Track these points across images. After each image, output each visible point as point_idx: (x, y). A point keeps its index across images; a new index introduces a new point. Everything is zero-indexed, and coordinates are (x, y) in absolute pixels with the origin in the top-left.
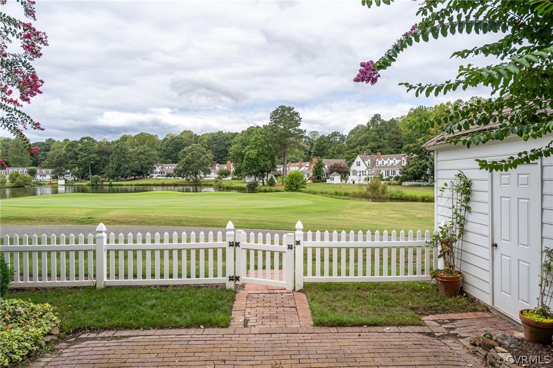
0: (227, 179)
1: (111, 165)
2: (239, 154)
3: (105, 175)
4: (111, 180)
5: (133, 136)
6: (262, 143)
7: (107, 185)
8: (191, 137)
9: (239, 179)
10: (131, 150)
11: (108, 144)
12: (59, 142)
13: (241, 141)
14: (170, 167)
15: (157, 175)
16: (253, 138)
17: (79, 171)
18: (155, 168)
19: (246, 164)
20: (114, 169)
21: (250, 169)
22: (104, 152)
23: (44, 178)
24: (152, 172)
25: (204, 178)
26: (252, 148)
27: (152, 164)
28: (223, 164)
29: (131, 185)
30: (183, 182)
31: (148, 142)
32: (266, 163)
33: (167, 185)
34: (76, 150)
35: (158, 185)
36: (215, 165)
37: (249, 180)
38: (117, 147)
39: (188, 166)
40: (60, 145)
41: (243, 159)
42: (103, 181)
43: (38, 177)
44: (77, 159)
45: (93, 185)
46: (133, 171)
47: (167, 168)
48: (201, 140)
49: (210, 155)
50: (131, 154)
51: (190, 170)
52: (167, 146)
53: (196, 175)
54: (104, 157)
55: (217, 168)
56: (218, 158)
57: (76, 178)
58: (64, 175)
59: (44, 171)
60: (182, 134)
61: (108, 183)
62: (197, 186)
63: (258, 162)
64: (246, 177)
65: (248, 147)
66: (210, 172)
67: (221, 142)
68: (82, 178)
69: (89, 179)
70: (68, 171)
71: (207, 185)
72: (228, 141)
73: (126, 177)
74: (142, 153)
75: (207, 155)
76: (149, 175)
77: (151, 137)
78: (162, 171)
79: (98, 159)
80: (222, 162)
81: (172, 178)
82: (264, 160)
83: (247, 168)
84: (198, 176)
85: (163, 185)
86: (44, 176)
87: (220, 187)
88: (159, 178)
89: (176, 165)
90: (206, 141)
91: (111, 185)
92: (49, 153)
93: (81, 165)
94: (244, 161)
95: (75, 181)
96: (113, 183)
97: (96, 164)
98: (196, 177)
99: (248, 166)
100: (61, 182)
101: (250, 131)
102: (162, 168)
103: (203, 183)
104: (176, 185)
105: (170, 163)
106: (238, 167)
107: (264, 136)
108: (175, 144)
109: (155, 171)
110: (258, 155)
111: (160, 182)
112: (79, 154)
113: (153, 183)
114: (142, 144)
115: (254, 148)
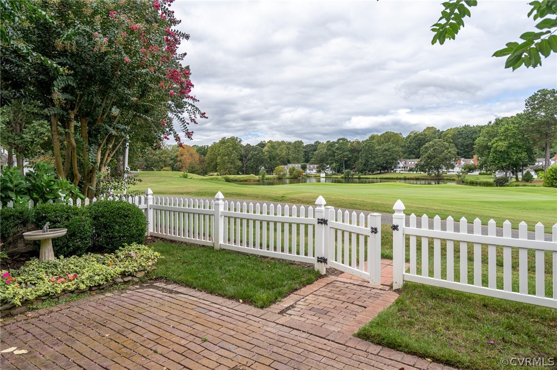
0: (473, 174)
1: (360, 160)
2: (484, 147)
3: (355, 169)
4: (360, 174)
5: (380, 135)
6: (515, 133)
7: (356, 178)
8: (435, 133)
9: (488, 174)
10: (377, 148)
11: (358, 143)
12: (323, 143)
13: (488, 133)
14: (413, 163)
15: (400, 169)
16: (503, 129)
17: (336, 166)
18: (399, 163)
19: (494, 157)
20: (363, 165)
21: (499, 162)
22: (356, 150)
23: (312, 172)
24: (395, 167)
25: (448, 173)
26: (501, 140)
27: (396, 160)
28: (470, 158)
29: (377, 178)
30: (425, 176)
31: (392, 139)
32: (520, 155)
33: (408, 179)
34: (334, 149)
35: (400, 179)
36: (460, 160)
37: (499, 175)
38: (366, 145)
39: (430, 161)
40: (324, 145)
41: (489, 152)
42: (353, 175)
43: (308, 171)
44: (334, 156)
45: (346, 178)
46: (379, 166)
47: (410, 163)
48: (446, 135)
49: (454, 150)
50: (377, 151)
51: (432, 164)
52: (410, 143)
53: (438, 170)
54: (355, 154)
55: (463, 163)
56: (464, 153)
57: (334, 172)
58: (325, 169)
59: (312, 166)
60: (425, 130)
61: (357, 176)
62: (439, 179)
63: (508, 155)
64: (497, 172)
65: (496, 138)
66: (453, 167)
67: (468, 136)
68: (338, 172)
69: (343, 173)
70: (328, 166)
71: (450, 180)
72: (477, 134)
73: (373, 171)
74: (387, 150)
75: (450, 150)
76: (392, 170)
77: (396, 134)
78: (405, 166)
79: (350, 156)
80: (468, 156)
81: (415, 172)
82: (517, 153)
83: (494, 162)
84: (441, 171)
85: (405, 179)
86: (312, 170)
87: (463, 182)
88: (402, 172)
89: (419, 160)
90: (450, 135)
91: (359, 178)
92: (315, 153)
93: (337, 161)
94: (491, 154)
95: (333, 174)
96: (361, 176)
97: (349, 160)
98: (439, 172)
99: (496, 159)
100: (323, 175)
101: (499, 122)
102: (405, 163)
103: (446, 178)
104: (417, 179)
105: (413, 158)
106: (483, 160)
107: (517, 125)
108: (418, 140)
109: (399, 166)
110: (509, 147)
111: (402, 176)
112: (336, 153)
113: (396, 177)
114: (387, 142)
115: (504, 140)
